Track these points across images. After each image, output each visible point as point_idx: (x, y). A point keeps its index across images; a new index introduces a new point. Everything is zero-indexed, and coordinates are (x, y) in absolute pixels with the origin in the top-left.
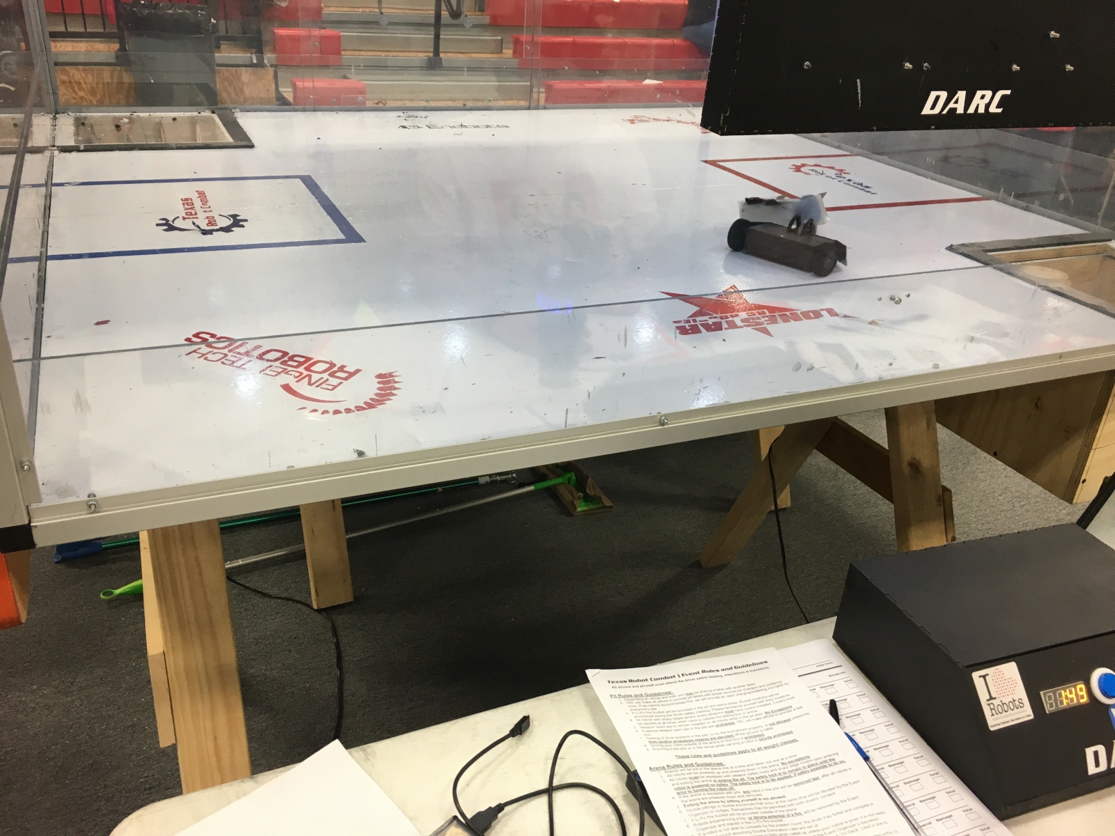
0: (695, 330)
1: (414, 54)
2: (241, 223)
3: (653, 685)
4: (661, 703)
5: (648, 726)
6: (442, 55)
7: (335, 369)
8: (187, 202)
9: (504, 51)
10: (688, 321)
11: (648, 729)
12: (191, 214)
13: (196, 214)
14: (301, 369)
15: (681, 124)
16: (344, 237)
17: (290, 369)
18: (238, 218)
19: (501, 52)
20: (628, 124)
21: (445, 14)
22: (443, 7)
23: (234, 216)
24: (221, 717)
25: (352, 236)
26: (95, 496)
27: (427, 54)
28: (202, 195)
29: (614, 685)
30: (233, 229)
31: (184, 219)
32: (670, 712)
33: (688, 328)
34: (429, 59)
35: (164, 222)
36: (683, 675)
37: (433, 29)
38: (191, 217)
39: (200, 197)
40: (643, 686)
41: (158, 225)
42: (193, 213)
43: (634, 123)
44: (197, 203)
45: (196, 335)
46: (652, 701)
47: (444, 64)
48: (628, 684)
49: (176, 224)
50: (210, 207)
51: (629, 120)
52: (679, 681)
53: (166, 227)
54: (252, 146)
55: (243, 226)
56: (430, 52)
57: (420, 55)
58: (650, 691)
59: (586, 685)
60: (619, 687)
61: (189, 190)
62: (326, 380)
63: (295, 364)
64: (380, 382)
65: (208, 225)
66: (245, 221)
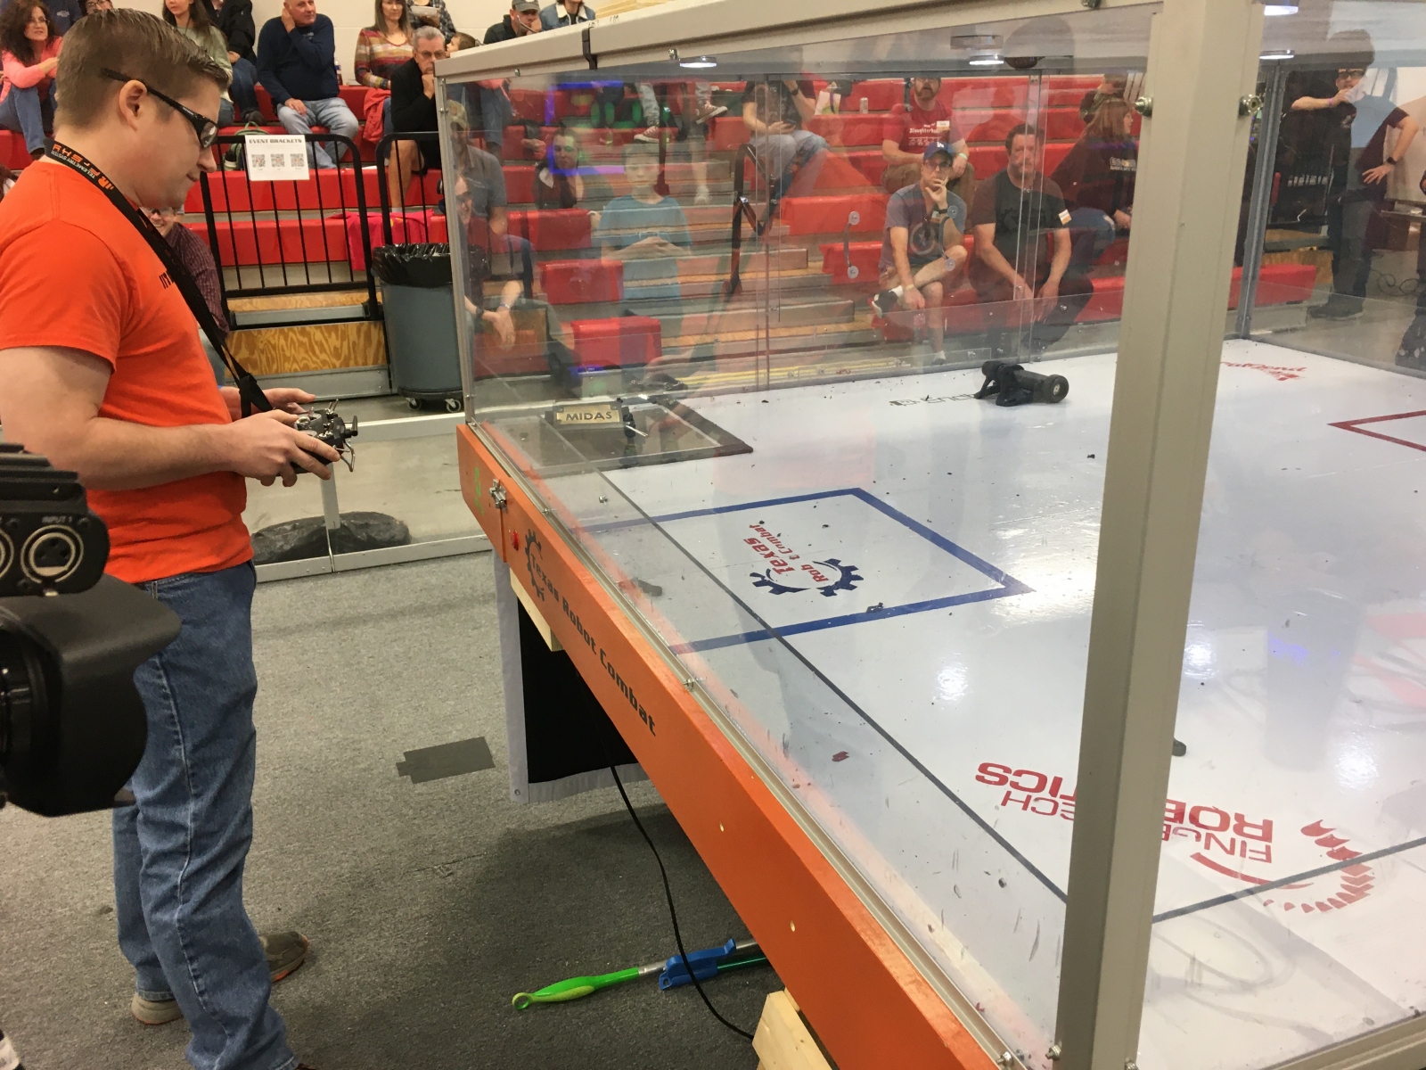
2: (853, 573)
6: (742, 276)
7: (1233, 822)
8: (752, 543)
12: (780, 564)
13: (785, 563)
14: (1187, 822)
17: (1174, 825)
18: (842, 564)
19: (807, 267)
23: (834, 563)
25: (1009, 583)
27: (721, 277)
28: (761, 531)
30: (852, 584)
31: (778, 572)
34: (726, 283)
35: (759, 579)
37: (730, 244)
38: (784, 568)
39: (763, 535)
41: (756, 584)
42: (781, 562)
44: (770, 545)
47: (744, 286)
50: (790, 550)
53: (769, 588)
54: (749, 449)
55: (860, 578)
56: (726, 274)
57: (716, 278)
62: (1244, 844)
63: (1171, 815)
64: (1319, 842)
65: (814, 579)
66: (854, 568)
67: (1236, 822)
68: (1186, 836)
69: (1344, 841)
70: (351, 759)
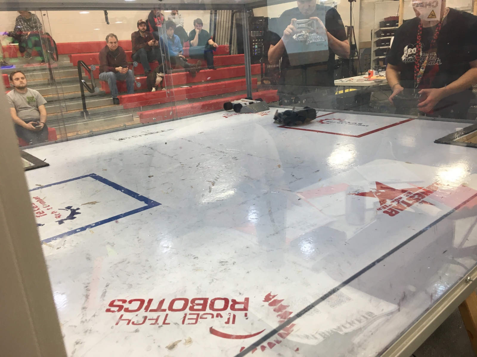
1: (74, 111)
2: (77, 211)
6: (87, 110)
7: (230, 303)
10: (384, 207)
13: (43, 212)
14: (208, 310)
17: (201, 313)
18: (72, 208)
23: (69, 208)
28: (38, 199)
30: (74, 216)
31: (38, 217)
38: (42, 215)
42: (42, 212)
43: (227, 117)
44: (39, 205)
45: (112, 304)
50: (49, 206)
51: (224, 117)
54: (47, 165)
55: (80, 213)
62: (234, 316)
63: (200, 307)
64: (271, 305)
65: (56, 217)
66: (78, 209)
67: (232, 303)
68: (206, 318)
69: (282, 300)
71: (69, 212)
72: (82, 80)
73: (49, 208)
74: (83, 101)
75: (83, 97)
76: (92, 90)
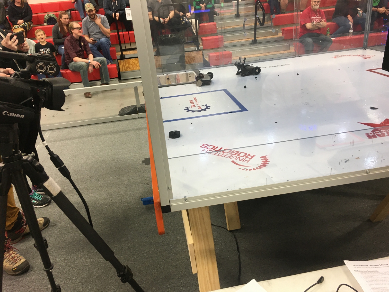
0: (374, 137)
1: (247, 40)
2: (209, 107)
3: (370, 268)
4: (374, 275)
5: (370, 282)
6: (257, 39)
8: (191, 101)
9: (278, 34)
10: (371, 134)
11: (370, 284)
12: (193, 106)
13: (195, 105)
15: (354, 56)
16: (240, 110)
18: (207, 106)
19: (278, 35)
20: (334, 58)
21: (258, 24)
22: (257, 22)
23: (206, 105)
24: (210, 266)
25: (243, 109)
26: (186, 197)
27: (252, 39)
28: (195, 99)
29: (355, 267)
30: (206, 110)
31: (192, 107)
32: (378, 278)
33: (371, 136)
34: (253, 41)
35: (186, 109)
36: (381, 265)
37: (254, 30)
39: (195, 100)
40: (367, 268)
41: (185, 110)
43: (336, 58)
44: (194, 102)
46: (370, 273)
47: (258, 42)
48: (360, 267)
49: (190, 109)
50: (198, 103)
51: (334, 57)
52: (380, 267)
53: (187, 110)
55: (209, 108)
56: (253, 38)
57: (249, 39)
58: (369, 270)
59: (344, 266)
60: (357, 268)
61: (191, 98)
65: (199, 109)
66: (210, 106)
69: (269, 159)
70: (133, 159)
71: (205, 107)
72: (257, 15)
73: (198, 104)
74: (254, 32)
75: (255, 29)
76: (262, 24)
